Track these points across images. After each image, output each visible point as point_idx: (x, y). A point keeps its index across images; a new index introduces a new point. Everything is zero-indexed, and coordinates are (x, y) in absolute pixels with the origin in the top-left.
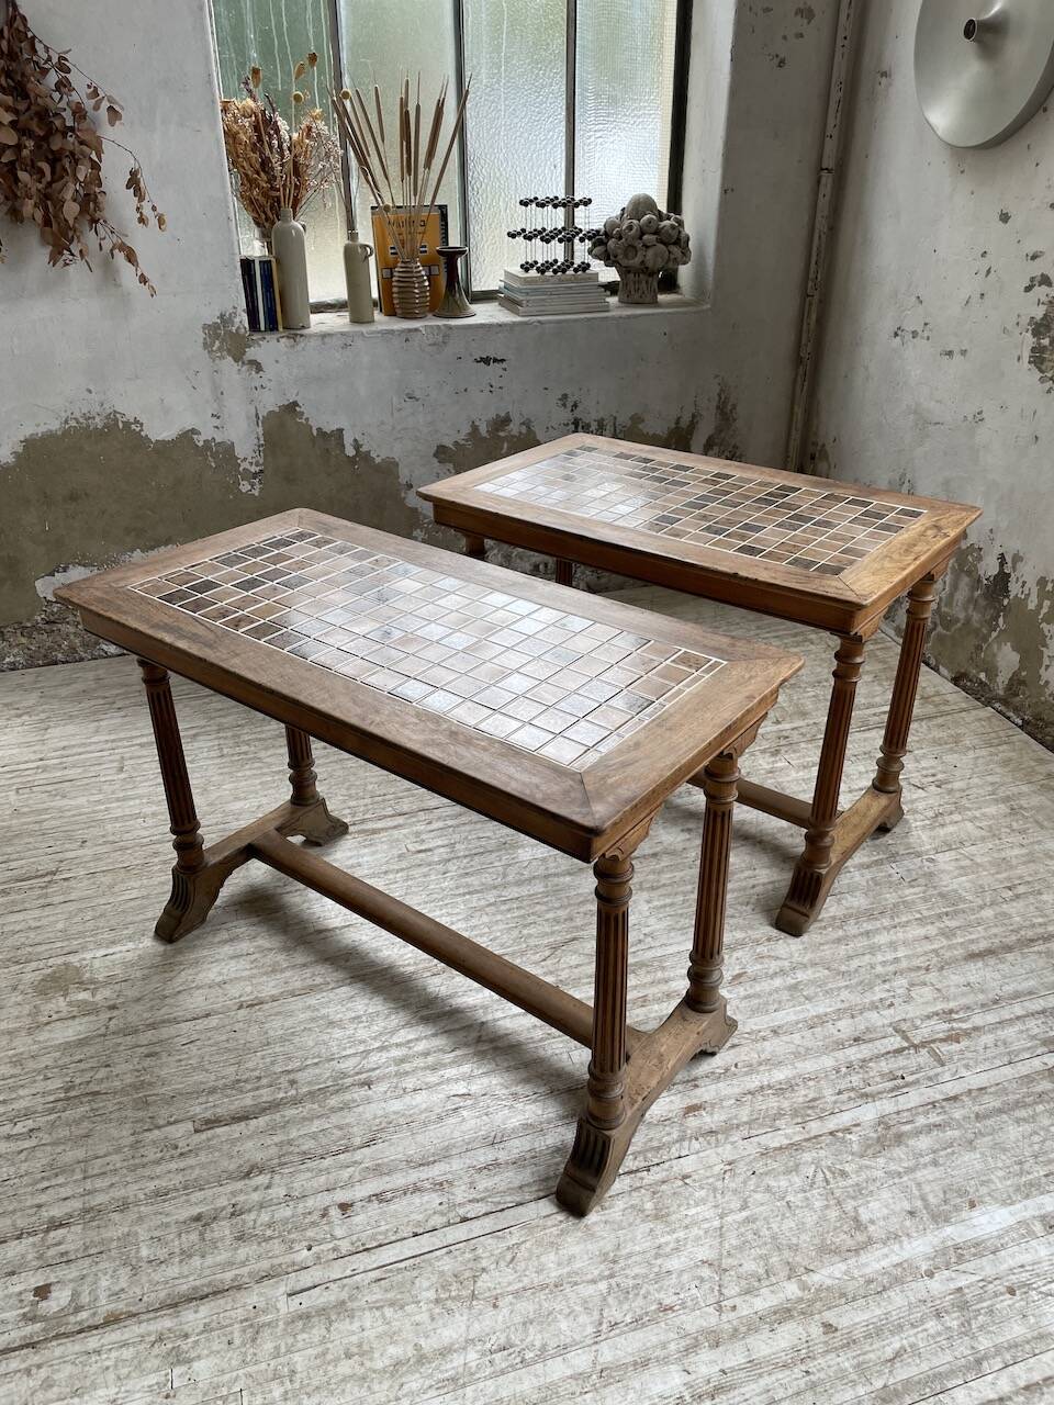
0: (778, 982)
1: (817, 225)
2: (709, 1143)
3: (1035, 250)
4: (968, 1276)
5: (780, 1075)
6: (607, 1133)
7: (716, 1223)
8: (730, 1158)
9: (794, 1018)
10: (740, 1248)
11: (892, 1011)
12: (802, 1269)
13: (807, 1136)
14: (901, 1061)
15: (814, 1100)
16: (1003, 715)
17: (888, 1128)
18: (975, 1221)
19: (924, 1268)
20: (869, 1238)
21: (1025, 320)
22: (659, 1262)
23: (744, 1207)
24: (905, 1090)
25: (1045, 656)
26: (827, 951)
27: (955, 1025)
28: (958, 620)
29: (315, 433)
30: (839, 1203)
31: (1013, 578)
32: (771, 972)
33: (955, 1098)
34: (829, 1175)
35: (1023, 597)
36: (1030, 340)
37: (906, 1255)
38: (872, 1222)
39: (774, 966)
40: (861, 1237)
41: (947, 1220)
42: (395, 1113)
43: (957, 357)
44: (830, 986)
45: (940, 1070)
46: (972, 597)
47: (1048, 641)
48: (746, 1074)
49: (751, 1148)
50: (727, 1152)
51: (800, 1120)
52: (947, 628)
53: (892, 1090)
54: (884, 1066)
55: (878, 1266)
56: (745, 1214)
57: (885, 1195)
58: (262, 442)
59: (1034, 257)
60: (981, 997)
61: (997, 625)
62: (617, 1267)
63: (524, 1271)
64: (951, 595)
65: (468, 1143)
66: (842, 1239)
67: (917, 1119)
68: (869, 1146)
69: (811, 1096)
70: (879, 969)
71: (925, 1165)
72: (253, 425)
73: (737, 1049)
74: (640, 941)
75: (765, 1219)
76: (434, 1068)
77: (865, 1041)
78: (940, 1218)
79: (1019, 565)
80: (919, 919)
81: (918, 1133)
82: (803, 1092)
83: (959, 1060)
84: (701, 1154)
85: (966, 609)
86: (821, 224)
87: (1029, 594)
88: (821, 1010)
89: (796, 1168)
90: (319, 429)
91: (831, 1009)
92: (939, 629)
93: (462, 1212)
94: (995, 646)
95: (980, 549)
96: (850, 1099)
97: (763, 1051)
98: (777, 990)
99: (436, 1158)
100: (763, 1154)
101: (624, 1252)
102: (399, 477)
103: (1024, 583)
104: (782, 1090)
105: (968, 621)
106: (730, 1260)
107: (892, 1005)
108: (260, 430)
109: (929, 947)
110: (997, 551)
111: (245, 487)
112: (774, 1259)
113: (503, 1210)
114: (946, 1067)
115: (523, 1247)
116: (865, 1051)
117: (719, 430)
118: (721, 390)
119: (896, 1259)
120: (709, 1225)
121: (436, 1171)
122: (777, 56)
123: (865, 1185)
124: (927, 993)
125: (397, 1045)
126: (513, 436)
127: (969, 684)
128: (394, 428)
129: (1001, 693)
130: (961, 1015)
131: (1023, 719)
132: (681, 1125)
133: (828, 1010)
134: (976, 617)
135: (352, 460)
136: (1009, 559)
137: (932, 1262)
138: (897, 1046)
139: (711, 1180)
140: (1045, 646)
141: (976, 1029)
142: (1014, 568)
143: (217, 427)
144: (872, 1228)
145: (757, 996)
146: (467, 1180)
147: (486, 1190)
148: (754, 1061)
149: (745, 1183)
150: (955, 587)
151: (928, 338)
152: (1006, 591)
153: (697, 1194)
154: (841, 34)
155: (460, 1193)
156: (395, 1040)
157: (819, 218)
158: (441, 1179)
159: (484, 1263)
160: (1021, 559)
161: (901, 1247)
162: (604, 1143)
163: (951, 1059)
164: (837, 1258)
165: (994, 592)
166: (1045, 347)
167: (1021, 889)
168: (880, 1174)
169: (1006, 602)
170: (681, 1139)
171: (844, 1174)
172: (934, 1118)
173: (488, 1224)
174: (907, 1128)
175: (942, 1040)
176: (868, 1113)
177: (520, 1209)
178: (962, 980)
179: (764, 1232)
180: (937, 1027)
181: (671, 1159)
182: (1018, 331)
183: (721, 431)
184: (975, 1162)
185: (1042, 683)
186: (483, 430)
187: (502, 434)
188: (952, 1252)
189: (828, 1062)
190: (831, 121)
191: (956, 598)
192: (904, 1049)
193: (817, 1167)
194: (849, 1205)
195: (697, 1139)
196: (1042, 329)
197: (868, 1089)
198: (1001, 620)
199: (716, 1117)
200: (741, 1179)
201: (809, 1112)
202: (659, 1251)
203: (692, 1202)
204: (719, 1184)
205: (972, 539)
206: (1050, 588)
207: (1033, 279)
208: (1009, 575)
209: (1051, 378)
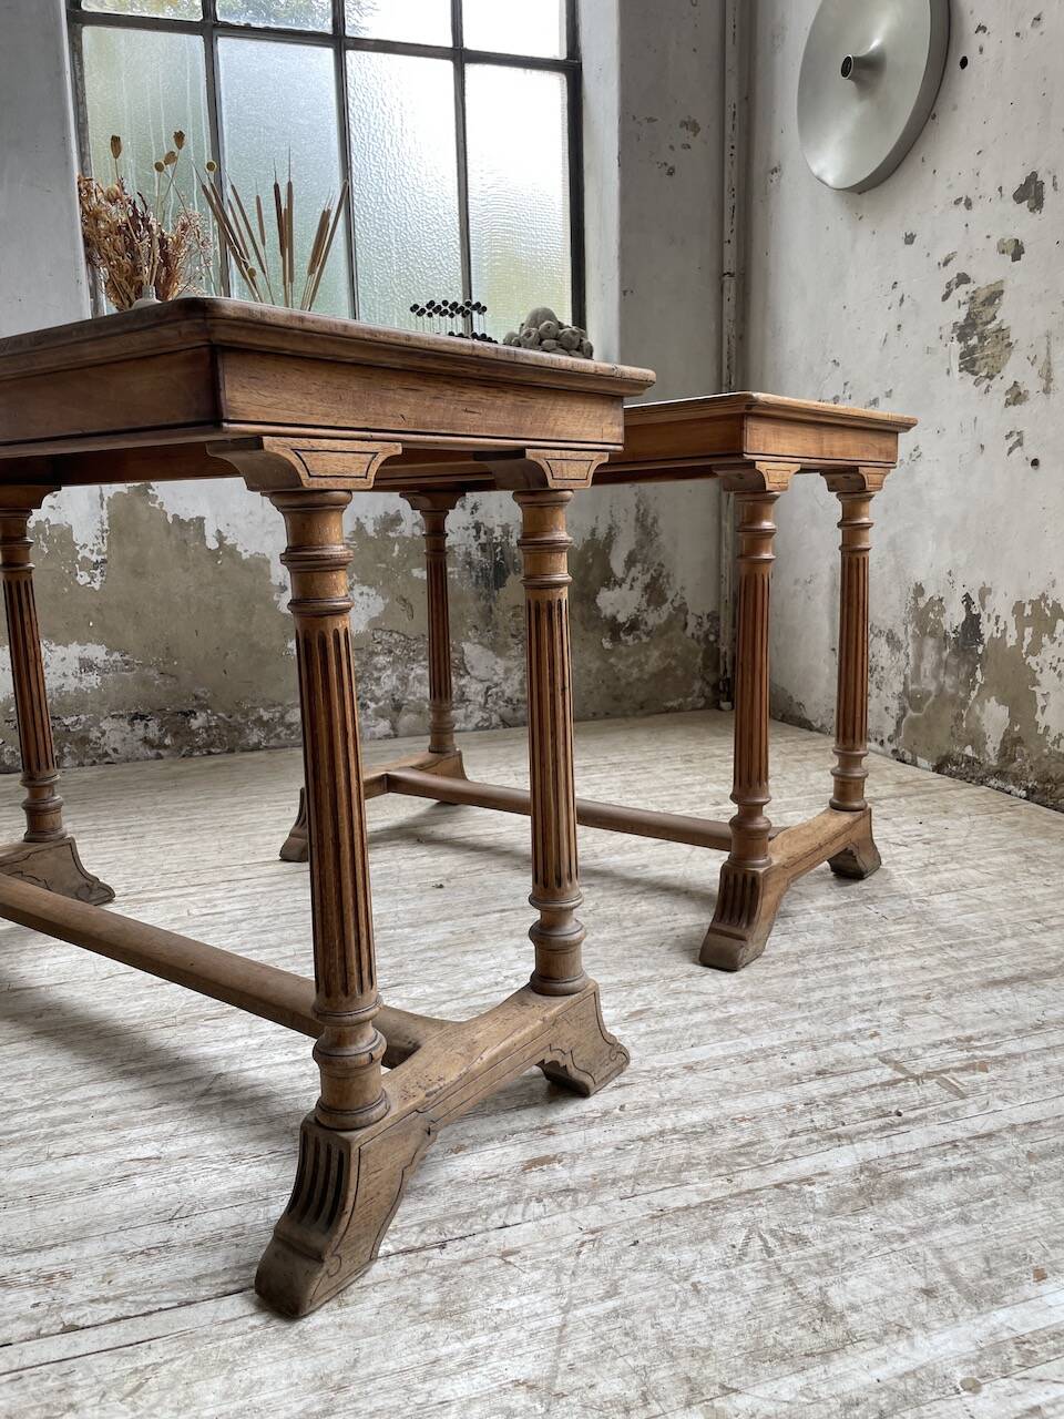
0: (699, 1017)
1: (725, 329)
2: (560, 1205)
3: (946, 254)
4: (1048, 1387)
5: (692, 1117)
6: (345, 1135)
7: (556, 1321)
8: (595, 1224)
9: (721, 1053)
10: (595, 1359)
11: (876, 1040)
12: (716, 1389)
13: (736, 1191)
14: (893, 1094)
15: (751, 1144)
16: (1002, 790)
17: (877, 1175)
18: (1049, 1300)
19: (959, 1376)
20: (848, 1332)
21: (948, 330)
22: (428, 1386)
23: (612, 1292)
24: (903, 1128)
25: (1038, 695)
26: (776, 985)
27: (978, 1053)
28: (929, 693)
29: (170, 520)
30: (791, 1282)
31: (984, 619)
32: (689, 1006)
33: (990, 1135)
34: (772, 1242)
35: (999, 635)
36: (957, 348)
37: (921, 1358)
38: (854, 1308)
39: (693, 1001)
40: (831, 1333)
41: (996, 1300)
42: (18, 1184)
43: (883, 401)
44: (779, 1018)
45: (959, 1103)
46: (941, 658)
47: (1038, 676)
48: (637, 1116)
49: (635, 1210)
50: (591, 1216)
51: (723, 1170)
52: (917, 708)
53: (882, 1129)
54: (866, 1101)
55: (866, 1379)
56: (610, 1304)
57: (877, 1267)
58: (106, 527)
59: (946, 263)
60: (1014, 1023)
61: (975, 681)
62: (341, 1398)
63: (154, 1406)
64: (917, 668)
65: (126, 1220)
66: (795, 1336)
67: (927, 1162)
68: (844, 1201)
69: (743, 1141)
70: (854, 1000)
71: (947, 1223)
72: (97, 507)
73: (627, 1089)
74: (497, 984)
75: (649, 1310)
76: (113, 1128)
77: (834, 1074)
78: (980, 1297)
79: (989, 599)
80: (910, 951)
81: (931, 1180)
82: (732, 1136)
83: (989, 1091)
84: (543, 1222)
85: (935, 677)
86: (729, 328)
87: (1005, 629)
88: (765, 1043)
89: (713, 1235)
90: (175, 517)
91: (782, 1042)
92: (910, 713)
93: (69, 1317)
94: (977, 708)
95: (941, 600)
96: (811, 1141)
97: (669, 1090)
98: (696, 1025)
99: (58, 1241)
100: (653, 1217)
101: (362, 1372)
102: (270, 577)
103: (998, 617)
104: (692, 1134)
105: (941, 689)
106: (571, 1379)
107: (876, 1034)
108: (105, 514)
109: (927, 976)
110: (960, 593)
111: (83, 578)
112: (662, 1374)
113: (150, 1313)
114: (970, 1101)
115: (164, 1370)
116: (835, 1085)
117: (640, 544)
118: (639, 501)
119: (902, 1365)
120: (539, 1323)
121: (46, 1261)
122: (666, 164)
123: (838, 1254)
124: (931, 1022)
125: (66, 1104)
126: (405, 538)
127: (955, 768)
128: (264, 520)
129: (994, 763)
130: (986, 1042)
131: (1026, 789)
132: (517, 1182)
133: (776, 1043)
134: (949, 681)
135: (214, 554)
136: (975, 598)
137: (973, 1367)
138: (886, 1078)
139: (554, 1256)
140: (1037, 683)
141: (1011, 1056)
142: (983, 605)
143: (52, 507)
144: (853, 1318)
145: (668, 1031)
146: (100, 1269)
147: (131, 1283)
148: (652, 1102)
149: (616, 1258)
150: (920, 656)
151: (850, 397)
152: (979, 636)
153: (525, 1277)
154: (728, 144)
155: (77, 1291)
156: (68, 1097)
157: (726, 322)
158: (54, 1269)
159: (77, 1396)
160: (990, 591)
161: (912, 1345)
162: (341, 1155)
163: (977, 1090)
164: (786, 1369)
165: (964, 644)
166: (975, 347)
167: (1054, 922)
168: (866, 1237)
169: (980, 650)
170: (513, 1201)
171: (800, 1240)
172: (954, 1160)
173: (112, 1335)
174: (912, 1174)
175: (957, 1070)
176: (843, 1159)
177: (184, 1310)
178: (982, 1007)
179: (647, 1331)
180: (950, 1056)
181: (487, 1230)
182: (942, 344)
183: (642, 547)
184: (1037, 1216)
185: (1041, 731)
186: (370, 529)
187: (392, 535)
188: (1011, 1348)
189: (775, 1099)
190: (727, 228)
191: (922, 670)
192: (897, 1081)
193: (750, 1232)
194: (810, 1286)
195: (539, 1200)
196: (968, 331)
197: (841, 1129)
198: (979, 674)
199: (578, 1171)
200: (611, 1252)
201: (740, 1160)
202: (432, 1369)
203: (513, 1290)
204: (570, 1262)
205: (930, 592)
206: (1028, 610)
207: (949, 284)
208: (979, 615)
209: (987, 377)
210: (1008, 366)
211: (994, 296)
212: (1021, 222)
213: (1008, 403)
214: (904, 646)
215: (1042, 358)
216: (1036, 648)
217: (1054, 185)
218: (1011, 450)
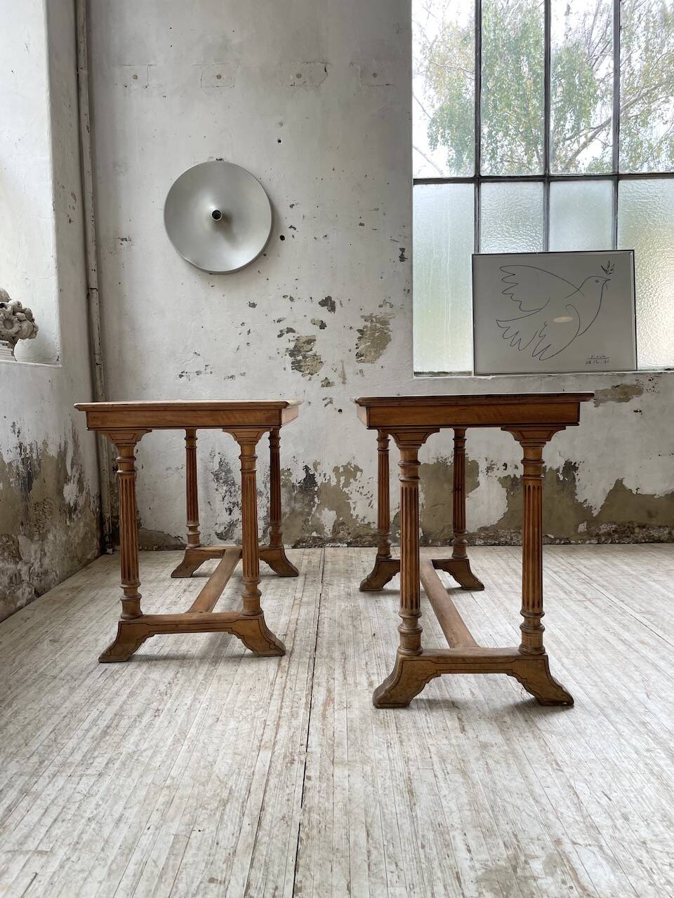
3: (279, 317)
16: (333, 547)
21: (283, 351)
25: (351, 503)
31: (317, 475)
35: (326, 481)
36: (289, 359)
43: (238, 378)
46: (291, 495)
47: (350, 496)
59: (279, 321)
61: (315, 503)
79: (318, 467)
85: (289, 505)
87: (330, 479)
94: (318, 515)
95: (290, 469)
103: (325, 474)
105: (293, 511)
110: (301, 466)
117: (74, 452)
118: (72, 425)
127: (304, 544)
129: (329, 536)
131: (347, 543)
136: (311, 466)
140: (350, 498)
142: (316, 470)
151: (211, 373)
152: (315, 483)
160: (319, 463)
165: (306, 488)
166: (300, 360)
169: (316, 489)
182: (280, 356)
183: (75, 455)
185: (354, 518)
196: (296, 353)
198: (316, 500)
206: (341, 470)
207: (281, 331)
208: (314, 475)
209: (309, 374)
210: (322, 370)
211: (310, 341)
212: (323, 313)
213: (323, 386)
214: (265, 493)
215: (340, 369)
216: (347, 484)
217: (341, 304)
218: (326, 405)
